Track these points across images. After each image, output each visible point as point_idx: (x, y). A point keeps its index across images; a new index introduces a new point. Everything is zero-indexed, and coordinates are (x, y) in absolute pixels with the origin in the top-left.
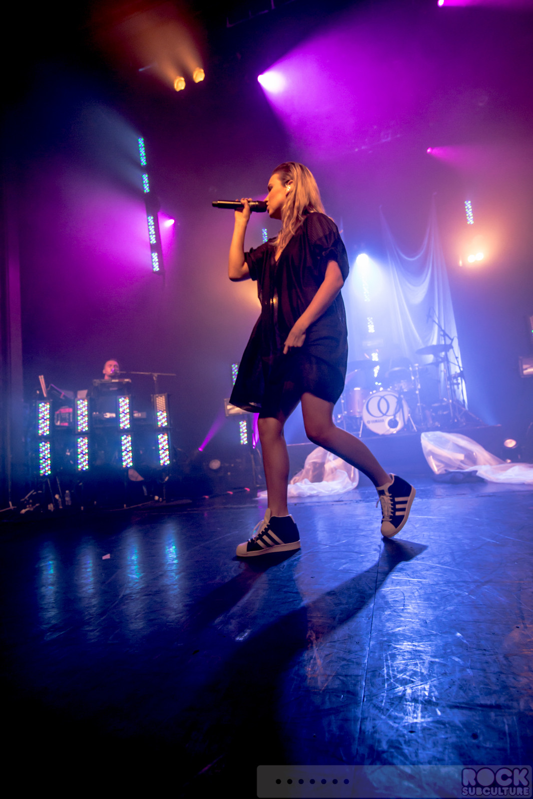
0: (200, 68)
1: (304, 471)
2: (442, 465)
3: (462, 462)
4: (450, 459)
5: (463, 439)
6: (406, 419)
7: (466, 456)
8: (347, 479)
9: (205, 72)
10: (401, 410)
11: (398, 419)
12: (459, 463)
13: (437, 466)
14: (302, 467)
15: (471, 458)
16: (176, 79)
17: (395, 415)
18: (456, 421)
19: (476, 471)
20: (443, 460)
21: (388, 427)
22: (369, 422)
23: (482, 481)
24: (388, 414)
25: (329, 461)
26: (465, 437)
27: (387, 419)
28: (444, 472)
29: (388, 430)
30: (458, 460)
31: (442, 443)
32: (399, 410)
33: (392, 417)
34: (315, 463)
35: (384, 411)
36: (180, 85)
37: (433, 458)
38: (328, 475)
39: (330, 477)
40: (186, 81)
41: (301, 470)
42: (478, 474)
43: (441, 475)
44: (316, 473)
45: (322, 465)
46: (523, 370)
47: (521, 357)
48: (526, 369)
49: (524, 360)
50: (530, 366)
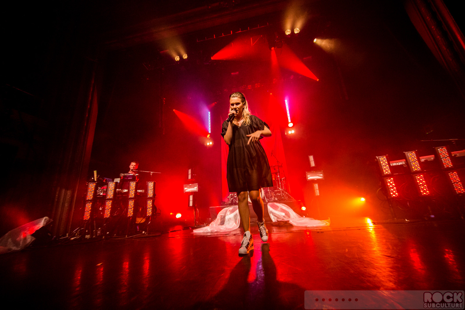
0: (186, 54)
1: (216, 219)
2: (276, 218)
3: (284, 216)
4: (279, 215)
5: (285, 206)
7: (285, 214)
8: (234, 224)
9: (187, 56)
12: (282, 217)
13: (274, 218)
14: (216, 217)
15: (287, 214)
16: (176, 57)
18: (283, 198)
19: (289, 221)
20: (277, 215)
23: (291, 226)
25: (228, 215)
26: (286, 205)
28: (277, 221)
30: (282, 215)
31: (276, 208)
34: (222, 216)
36: (177, 59)
37: (273, 214)
38: (227, 221)
39: (228, 222)
40: (180, 58)
41: (215, 219)
42: (289, 222)
43: (275, 222)
44: (222, 220)
45: (224, 217)
46: (308, 177)
47: (306, 172)
48: (309, 177)
49: (308, 174)
50: (311, 176)
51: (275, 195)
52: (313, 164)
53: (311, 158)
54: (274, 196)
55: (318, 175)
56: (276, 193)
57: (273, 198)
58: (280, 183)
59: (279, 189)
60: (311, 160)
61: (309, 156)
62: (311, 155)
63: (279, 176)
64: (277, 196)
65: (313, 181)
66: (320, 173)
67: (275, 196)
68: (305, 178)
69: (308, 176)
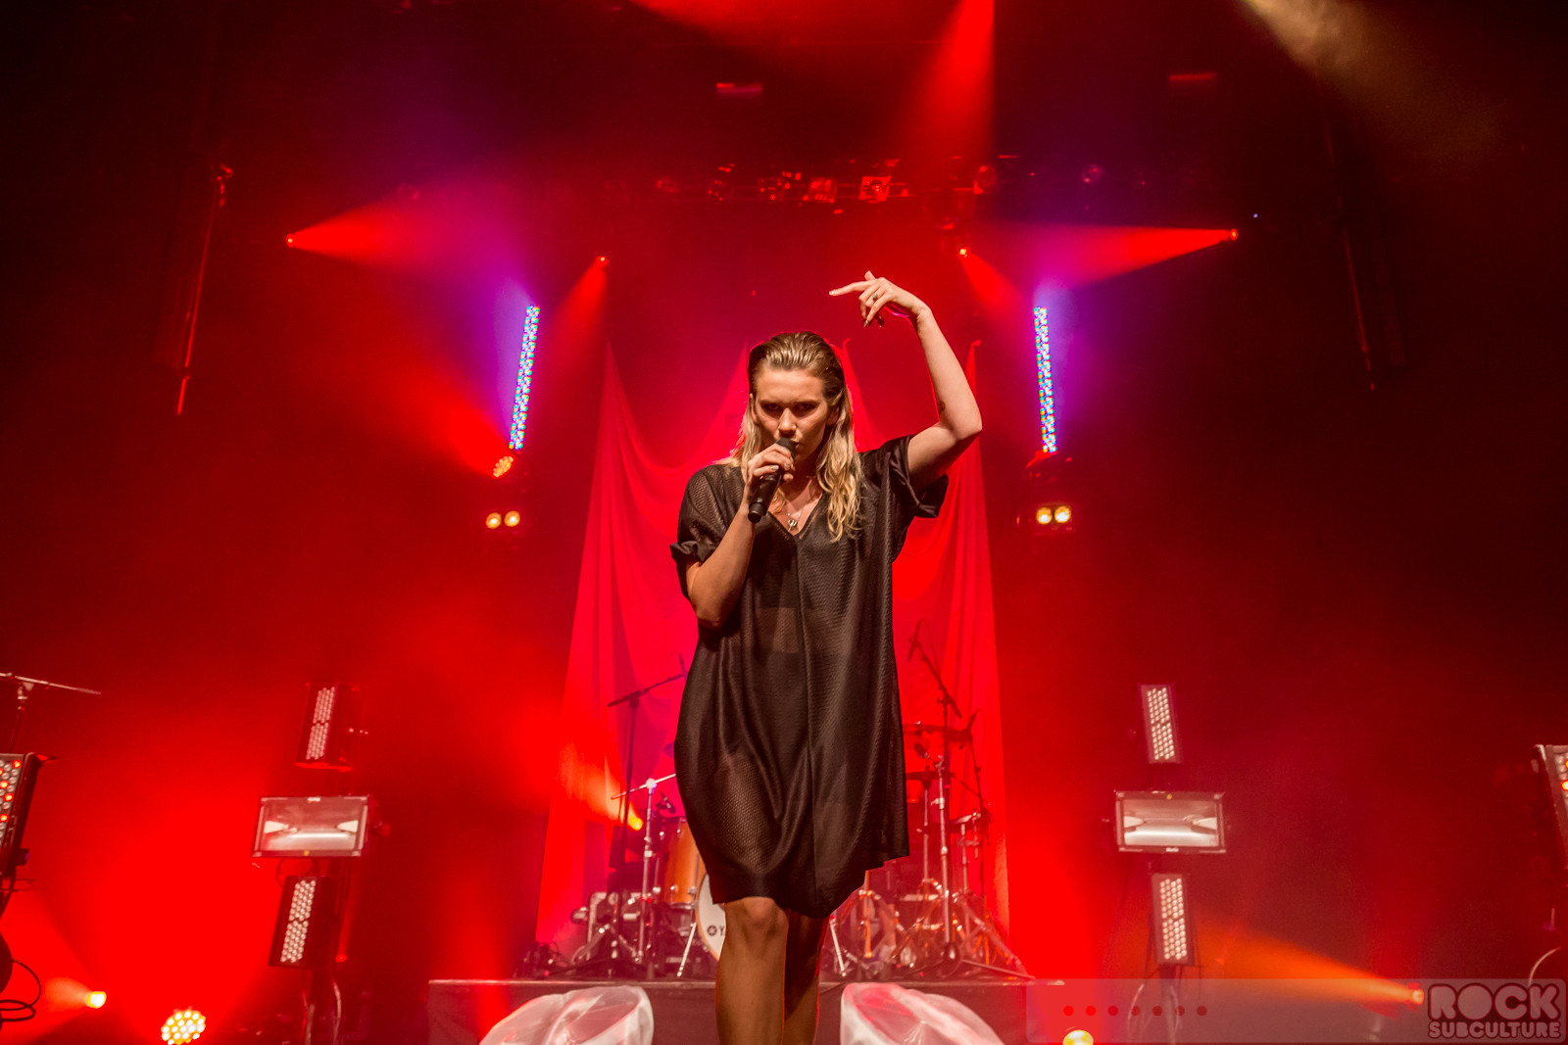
18: (954, 954)
22: (713, 929)
46: (1124, 830)
47: (1120, 795)
48: (1133, 829)
49: (1129, 804)
50: (1145, 824)
51: (900, 928)
52: (1163, 745)
53: (1158, 703)
54: (892, 937)
55: (1188, 817)
56: (909, 914)
57: (887, 950)
58: (944, 850)
59: (933, 890)
60: (1153, 717)
61: (1143, 687)
62: (1157, 682)
63: (941, 801)
64: (917, 940)
65: (1158, 861)
66: (1202, 806)
67: (899, 938)
68: (1109, 831)
69: (1129, 821)
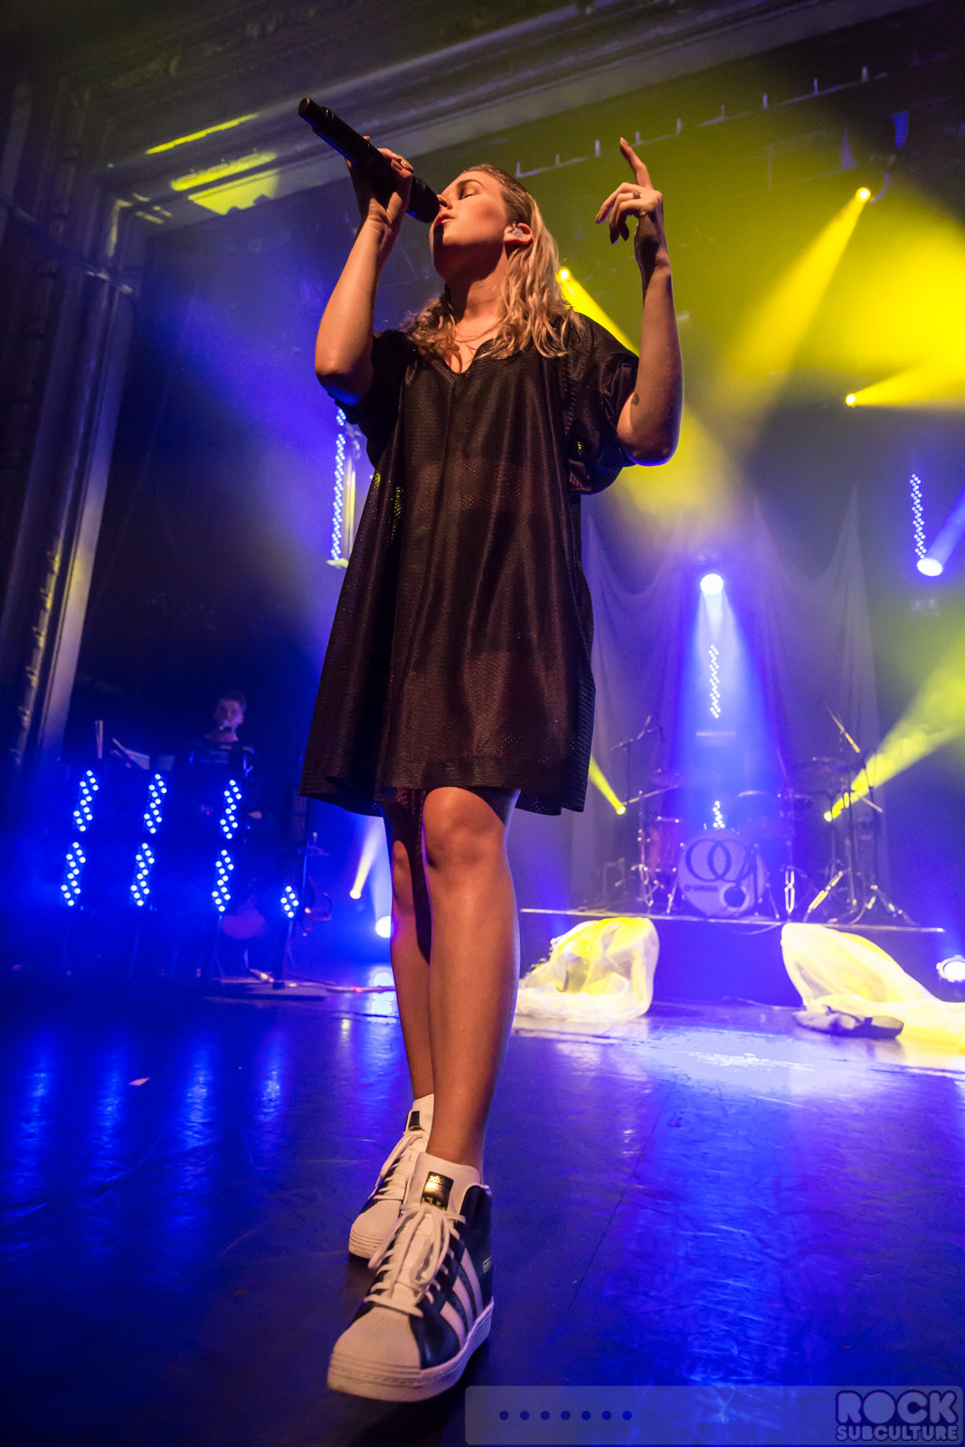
6: (760, 891)
10: (752, 876)
11: (744, 889)
17: (738, 881)
21: (723, 903)
22: (688, 888)
24: (727, 877)
27: (724, 888)
29: (724, 909)
32: (747, 874)
33: (733, 885)
34: (571, 954)
35: (720, 870)
39: (596, 984)
